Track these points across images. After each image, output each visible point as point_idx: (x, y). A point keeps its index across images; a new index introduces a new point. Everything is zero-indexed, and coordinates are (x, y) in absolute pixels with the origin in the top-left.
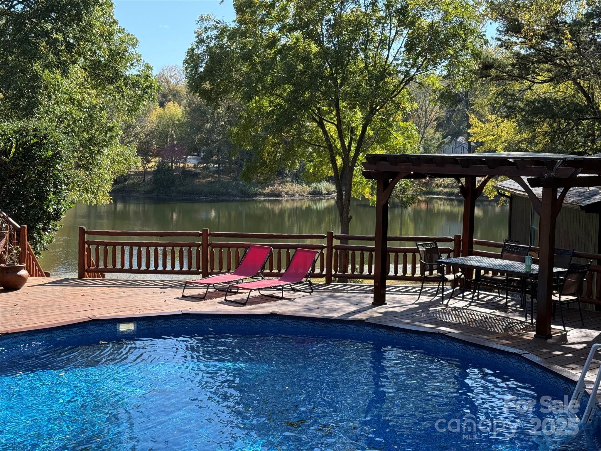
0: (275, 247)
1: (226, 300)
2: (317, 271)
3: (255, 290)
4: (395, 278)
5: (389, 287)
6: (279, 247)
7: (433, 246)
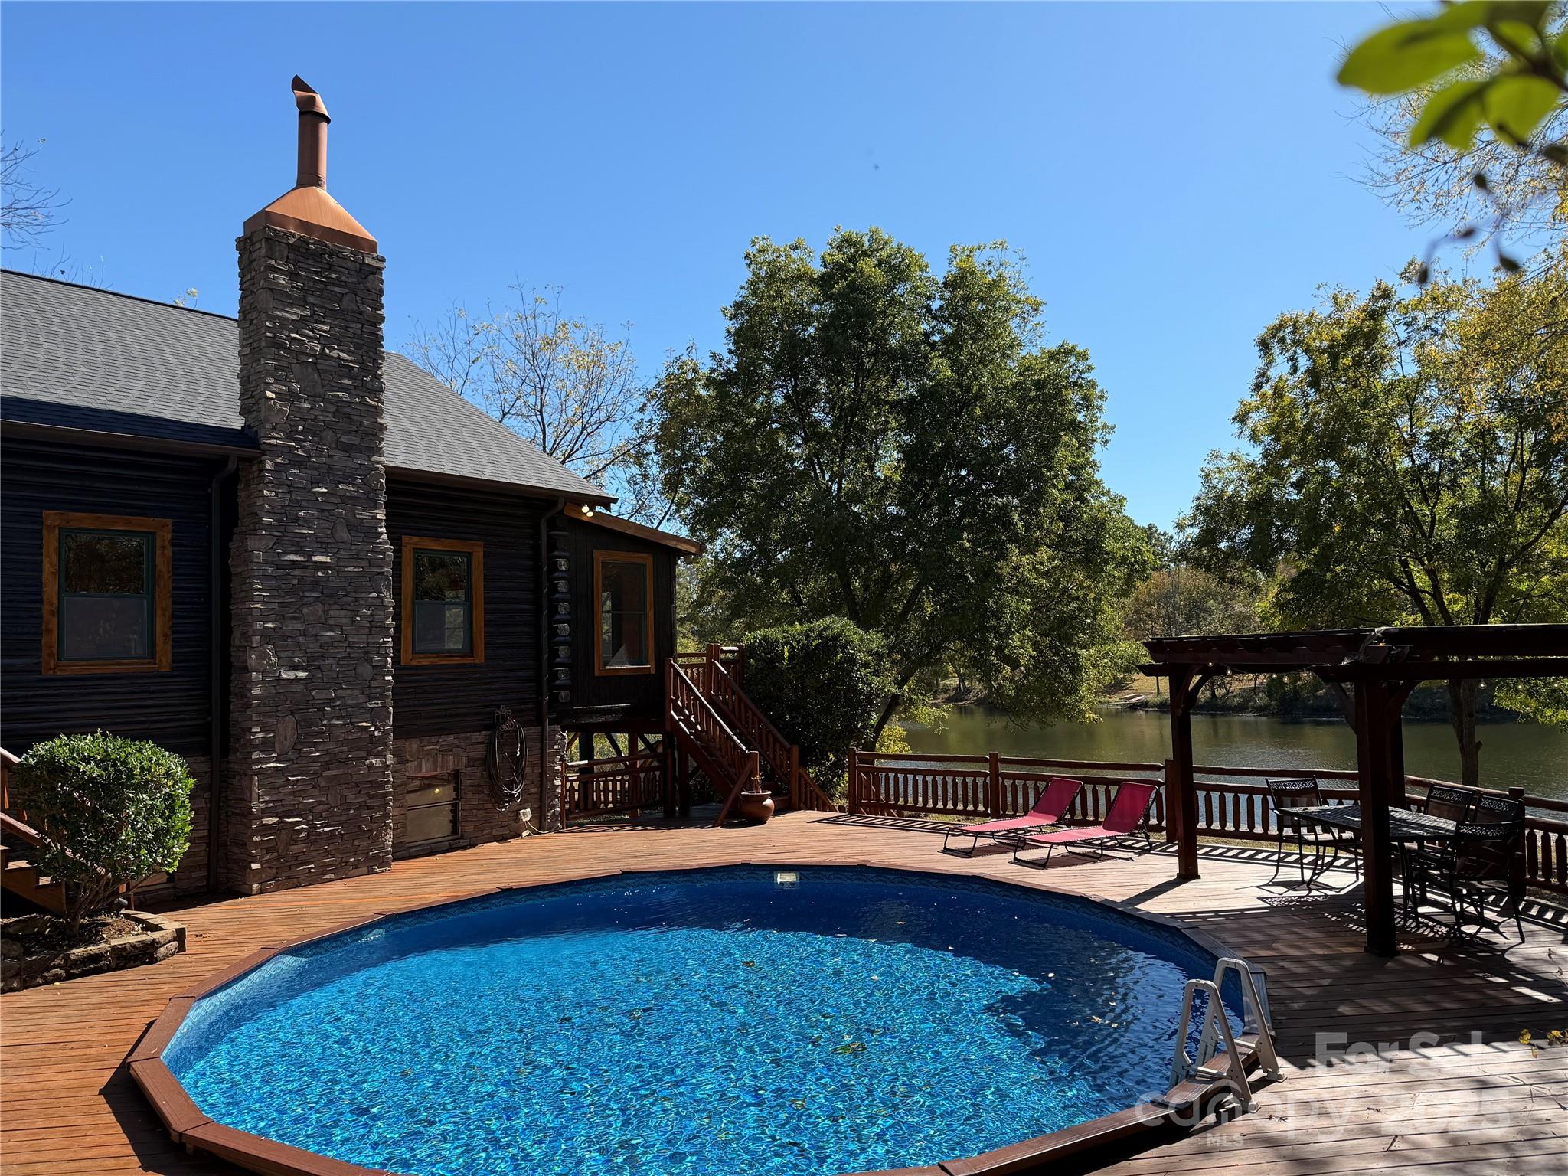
0: (1087, 780)
1: (1015, 859)
2: (1153, 821)
3: (1059, 844)
4: (1208, 832)
5: (1203, 847)
6: (1095, 782)
7: (1311, 785)
